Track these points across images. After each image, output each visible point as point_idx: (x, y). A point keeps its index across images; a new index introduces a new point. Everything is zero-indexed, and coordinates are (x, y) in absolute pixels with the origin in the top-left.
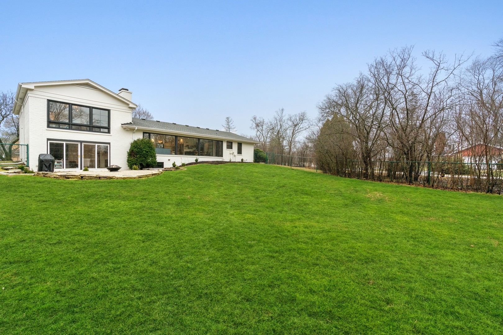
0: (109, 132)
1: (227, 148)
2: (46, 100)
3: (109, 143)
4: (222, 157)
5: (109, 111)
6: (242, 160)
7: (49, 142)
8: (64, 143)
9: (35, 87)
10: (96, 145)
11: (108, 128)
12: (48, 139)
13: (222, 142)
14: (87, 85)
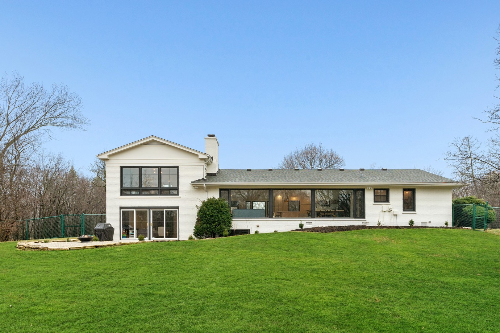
0: (178, 194)
1: (375, 201)
2: (119, 167)
3: (178, 208)
4: (364, 217)
5: (177, 167)
6: (412, 222)
7: (122, 210)
8: (135, 210)
9: (109, 156)
10: (165, 210)
11: (177, 189)
12: (121, 208)
13: (363, 190)
14: (153, 142)
